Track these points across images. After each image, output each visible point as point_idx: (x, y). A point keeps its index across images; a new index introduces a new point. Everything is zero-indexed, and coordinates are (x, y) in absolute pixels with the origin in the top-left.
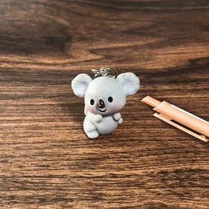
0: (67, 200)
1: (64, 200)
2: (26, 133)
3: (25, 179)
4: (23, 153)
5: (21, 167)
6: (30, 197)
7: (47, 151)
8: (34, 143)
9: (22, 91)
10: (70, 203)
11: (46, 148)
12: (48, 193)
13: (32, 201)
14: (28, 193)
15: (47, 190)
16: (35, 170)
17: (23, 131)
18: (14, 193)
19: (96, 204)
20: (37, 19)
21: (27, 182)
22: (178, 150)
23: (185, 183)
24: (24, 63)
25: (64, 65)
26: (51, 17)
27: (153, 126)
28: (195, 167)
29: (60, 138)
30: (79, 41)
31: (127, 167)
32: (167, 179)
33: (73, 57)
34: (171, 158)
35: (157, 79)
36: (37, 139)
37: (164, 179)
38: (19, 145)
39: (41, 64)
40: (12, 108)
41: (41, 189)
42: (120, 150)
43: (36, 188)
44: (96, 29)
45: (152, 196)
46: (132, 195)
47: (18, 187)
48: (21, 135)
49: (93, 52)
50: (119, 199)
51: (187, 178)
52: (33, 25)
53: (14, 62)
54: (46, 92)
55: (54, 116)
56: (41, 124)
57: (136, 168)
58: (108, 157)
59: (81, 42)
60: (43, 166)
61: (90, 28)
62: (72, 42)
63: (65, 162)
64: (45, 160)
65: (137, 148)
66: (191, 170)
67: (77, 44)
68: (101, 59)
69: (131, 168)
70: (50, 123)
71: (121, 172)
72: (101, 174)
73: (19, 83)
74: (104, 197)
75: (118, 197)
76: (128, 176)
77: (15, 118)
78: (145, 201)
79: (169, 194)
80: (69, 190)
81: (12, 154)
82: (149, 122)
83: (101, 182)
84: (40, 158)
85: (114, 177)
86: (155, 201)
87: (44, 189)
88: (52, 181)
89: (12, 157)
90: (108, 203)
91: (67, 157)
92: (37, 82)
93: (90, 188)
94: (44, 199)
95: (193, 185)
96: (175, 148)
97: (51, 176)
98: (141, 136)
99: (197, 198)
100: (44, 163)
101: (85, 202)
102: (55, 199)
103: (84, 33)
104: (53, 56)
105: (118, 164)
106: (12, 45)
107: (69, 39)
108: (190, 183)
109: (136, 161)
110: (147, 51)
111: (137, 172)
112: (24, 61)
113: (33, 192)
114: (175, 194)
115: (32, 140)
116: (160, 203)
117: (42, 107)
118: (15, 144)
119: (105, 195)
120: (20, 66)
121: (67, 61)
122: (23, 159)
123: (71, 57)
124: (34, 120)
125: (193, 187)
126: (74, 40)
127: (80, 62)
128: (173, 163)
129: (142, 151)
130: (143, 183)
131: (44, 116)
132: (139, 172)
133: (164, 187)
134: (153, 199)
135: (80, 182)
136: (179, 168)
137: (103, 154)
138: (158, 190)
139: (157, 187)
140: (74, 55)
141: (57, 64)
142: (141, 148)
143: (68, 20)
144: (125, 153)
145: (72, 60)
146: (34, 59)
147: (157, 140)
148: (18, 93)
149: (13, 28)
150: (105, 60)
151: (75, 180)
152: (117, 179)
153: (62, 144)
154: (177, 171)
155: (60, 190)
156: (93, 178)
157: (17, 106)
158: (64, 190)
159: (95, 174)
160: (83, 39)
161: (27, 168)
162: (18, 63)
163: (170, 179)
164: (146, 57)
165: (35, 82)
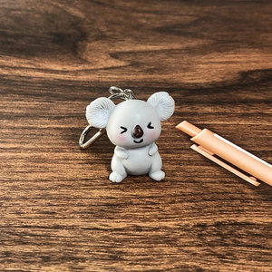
0: (77, 260)
1: (73, 259)
2: (26, 166)
3: (23, 230)
4: (22, 194)
5: (18, 213)
6: (31, 255)
7: (52, 192)
8: (36, 181)
9: (20, 108)
10: (81, 264)
11: (51, 188)
12: (53, 249)
13: (33, 259)
14: (28, 249)
15: (52, 245)
16: (37, 218)
17: (21, 164)
18: (9, 249)
19: (114, 265)
20: (43, 8)
21: (26, 234)
22: (221, 197)
23: (228, 241)
24: (23, 68)
25: (76, 73)
26: (60, 5)
27: (190, 162)
28: (242, 219)
29: (69, 175)
30: (97, 40)
31: (155, 217)
32: (205, 235)
33: (89, 63)
34: (212, 206)
35: (197, 97)
36: (39, 176)
37: (202, 235)
38: (16, 184)
39: (46, 71)
40: (7, 131)
41: (45, 244)
42: (146, 193)
43: (38, 242)
44: (119, 24)
45: (186, 257)
46: (160, 255)
47: (14, 241)
48: (18, 170)
49: (115, 56)
50: (144, 260)
51: (231, 233)
52: (37, 16)
53: (11, 67)
54: (52, 111)
55: (63, 144)
56: (45, 155)
57: (167, 218)
58: (131, 203)
59: (99, 42)
60: (48, 213)
61: (111, 22)
62: (87, 41)
63: (75, 209)
64: (50, 205)
65: (168, 192)
66: (236, 224)
67: (94, 44)
68: (125, 66)
69: (160, 218)
70: (57, 154)
71: (148, 224)
72: (122, 225)
73: (17, 97)
74: (124, 257)
75: (142, 257)
76: (156, 229)
77: (12, 146)
78: (177, 263)
79: (207, 255)
80: (81, 247)
81: (7, 196)
82: (185, 156)
83: (121, 236)
84: (43, 202)
85: (138, 230)
86: (188, 263)
87: (48, 244)
88: (58, 234)
89: (7, 199)
90: (130, 264)
91: (79, 201)
92: (41, 95)
93: (107, 244)
94: (48, 258)
95: (237, 244)
96: (217, 193)
97: (57, 227)
98: (174, 175)
99: (242, 261)
100: (49, 209)
101: (100, 263)
102: (63, 258)
103: (103, 29)
104: (62, 60)
105: (144, 212)
106: (9, 43)
107: (84, 36)
108: (234, 241)
109: (167, 209)
110: (186, 58)
111: (167, 224)
112: (23, 66)
113: (35, 247)
114: (215, 254)
115: (32, 176)
116: (195, 266)
117: (47, 131)
118: (11, 181)
119: (126, 254)
120: (18, 72)
121: (80, 67)
122: (21, 203)
123: (85, 61)
124: (36, 150)
125: (238, 246)
126: (90, 39)
127: (97, 70)
128: (213, 213)
129: (175, 196)
130: (175, 239)
131: (49, 144)
132: (170, 224)
133: (201, 246)
134: (187, 260)
135: (94, 236)
136: (221, 220)
137: (125, 198)
138: (193, 248)
139: (192, 244)
140: (89, 59)
141: (67, 72)
142: (173, 192)
143: (82, 11)
144: (152, 197)
145: (86, 67)
146: (37, 64)
147: (194, 182)
148: (15, 111)
149: (10, 20)
150: (131, 68)
151: (88, 233)
152: (142, 233)
153: (72, 183)
154: (218, 225)
155: (69, 246)
156: (111, 230)
157: (14, 128)
158: (74, 246)
159: (113, 225)
160: (102, 37)
161: (26, 215)
162: (15, 68)
163: (210, 235)
164: (185, 67)
165: (38, 95)
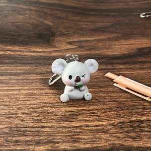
0: (55, 143)
1: (52, 142)
2: (25, 98)
3: (25, 129)
4: (23, 111)
5: (22, 121)
6: (29, 141)
7: (40, 110)
8: (31, 105)
9: (21, 70)
10: (57, 145)
11: (39, 108)
12: (41, 138)
13: (31, 143)
14: (28, 138)
15: (40, 136)
16: (32, 123)
17: (23, 97)
18: (18, 139)
21: (26, 131)
25: (50, 52)
36: (32, 102)
38: (20, 106)
40: (14, 81)
41: (37, 136)
42: (91, 108)
43: (33, 135)
47: (20, 134)
48: (21, 99)
53: (15, 51)
54: (38, 70)
55: (44, 86)
56: (35, 92)
58: (83, 113)
60: (38, 120)
63: (53, 117)
64: (39, 116)
72: (78, 125)
74: (80, 140)
77: (17, 88)
80: (56, 136)
81: (16, 112)
84: (35, 114)
88: (44, 130)
89: (16, 114)
93: (70, 134)
94: (39, 142)
100: (38, 118)
101: (67, 144)
102: (47, 142)
113: (31, 137)
115: (29, 102)
117: (36, 80)
118: (17, 105)
120: (19, 53)
121: (52, 49)
122: (23, 116)
124: (30, 89)
131: (37, 86)
135: (63, 130)
141: (45, 52)
148: (18, 71)
151: (60, 129)
152: (90, 128)
153: (50, 105)
155: (50, 136)
156: (73, 127)
157: (18, 80)
158: (53, 136)
159: (74, 124)
161: (26, 122)
162: (18, 51)
